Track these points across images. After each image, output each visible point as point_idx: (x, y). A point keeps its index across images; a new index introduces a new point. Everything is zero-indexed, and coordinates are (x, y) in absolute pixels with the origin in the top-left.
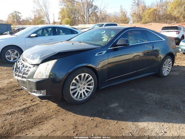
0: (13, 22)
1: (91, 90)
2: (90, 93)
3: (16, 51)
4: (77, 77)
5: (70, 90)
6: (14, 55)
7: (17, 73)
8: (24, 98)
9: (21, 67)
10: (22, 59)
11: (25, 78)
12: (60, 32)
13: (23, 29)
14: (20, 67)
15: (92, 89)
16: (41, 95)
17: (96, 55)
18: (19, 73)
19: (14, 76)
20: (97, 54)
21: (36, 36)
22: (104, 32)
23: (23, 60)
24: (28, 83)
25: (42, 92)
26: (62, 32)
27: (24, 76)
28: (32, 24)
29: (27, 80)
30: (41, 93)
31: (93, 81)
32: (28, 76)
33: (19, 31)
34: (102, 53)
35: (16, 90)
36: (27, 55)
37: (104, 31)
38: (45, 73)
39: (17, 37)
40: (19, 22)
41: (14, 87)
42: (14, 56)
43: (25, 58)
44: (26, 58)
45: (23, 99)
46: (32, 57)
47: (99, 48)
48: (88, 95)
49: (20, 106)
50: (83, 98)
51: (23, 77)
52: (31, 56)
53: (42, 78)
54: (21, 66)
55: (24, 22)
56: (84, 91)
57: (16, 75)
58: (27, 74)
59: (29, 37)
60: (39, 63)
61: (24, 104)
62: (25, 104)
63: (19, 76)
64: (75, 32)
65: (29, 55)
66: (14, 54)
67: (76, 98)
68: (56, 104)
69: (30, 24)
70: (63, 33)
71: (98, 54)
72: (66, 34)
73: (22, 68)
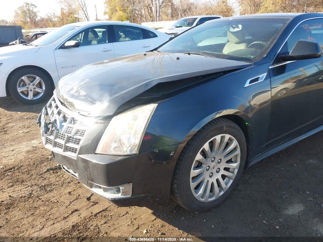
0: (25, 23)
1: (233, 172)
2: (231, 181)
3: (38, 78)
4: (206, 146)
5: (191, 180)
6: (35, 87)
7: (52, 137)
8: (70, 193)
9: (58, 122)
10: (60, 101)
11: (74, 150)
12: (120, 37)
13: (44, 34)
14: (55, 121)
15: (236, 171)
16: (119, 196)
17: (247, 84)
18: (56, 137)
19: (44, 143)
20: (249, 81)
21: (77, 45)
22: (238, 27)
23: (62, 103)
24: (81, 165)
25: (121, 188)
26: (123, 36)
27: (70, 145)
28: (58, 25)
29: (78, 157)
30: (118, 191)
31: (238, 151)
32: (81, 148)
33: (36, 38)
34: (257, 79)
35: (48, 170)
36: (72, 89)
37: (240, 26)
38: (129, 139)
39: (38, 49)
40: (34, 23)
41: (42, 162)
42: (35, 89)
43: (66, 100)
44: (70, 100)
45: (68, 195)
46: (85, 96)
47: (251, 65)
48: (226, 184)
49: (65, 218)
50: (216, 194)
51: (67, 149)
52: (83, 93)
53: (122, 153)
54: (59, 119)
55: (43, 21)
56: (219, 176)
57: (48, 141)
58: (77, 141)
59: (63, 47)
60: (111, 114)
61: (72, 212)
62: (76, 210)
63: (56, 145)
64: (152, 35)
65: (75, 89)
66: (33, 85)
67: (202, 197)
68: (151, 211)
69: (54, 25)
70: (125, 37)
71: (251, 82)
72: (133, 39)
73: (61, 123)
